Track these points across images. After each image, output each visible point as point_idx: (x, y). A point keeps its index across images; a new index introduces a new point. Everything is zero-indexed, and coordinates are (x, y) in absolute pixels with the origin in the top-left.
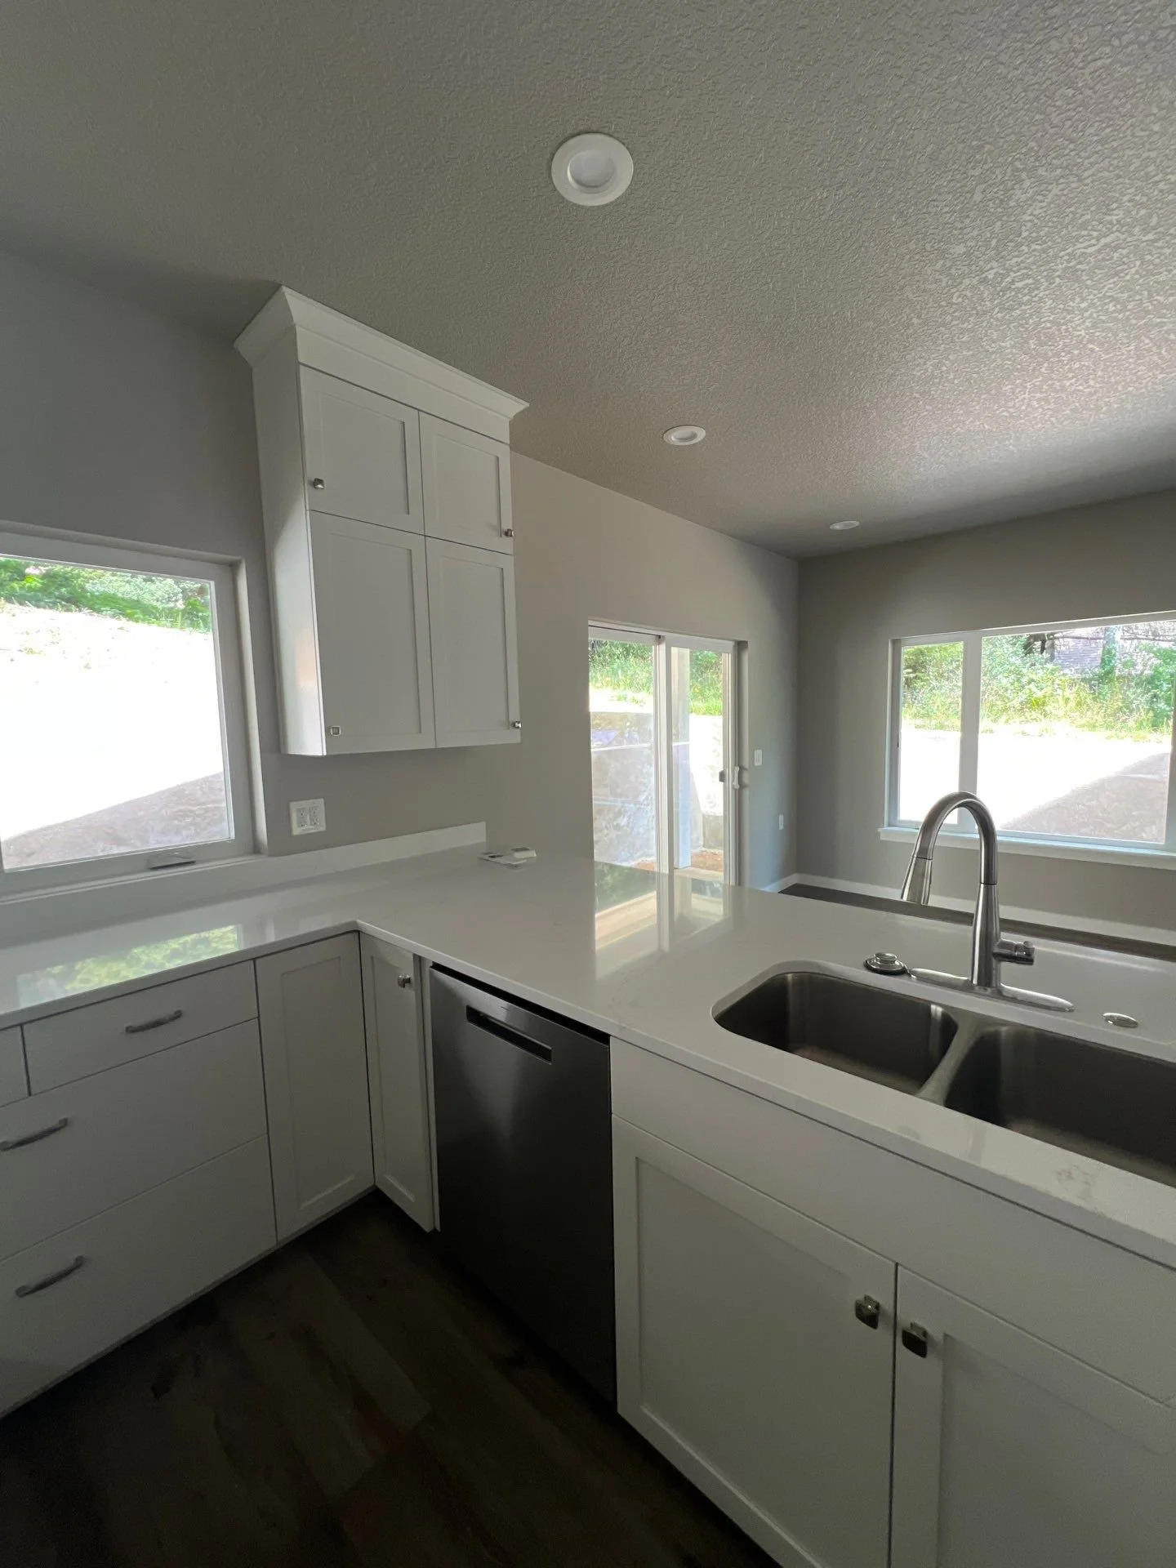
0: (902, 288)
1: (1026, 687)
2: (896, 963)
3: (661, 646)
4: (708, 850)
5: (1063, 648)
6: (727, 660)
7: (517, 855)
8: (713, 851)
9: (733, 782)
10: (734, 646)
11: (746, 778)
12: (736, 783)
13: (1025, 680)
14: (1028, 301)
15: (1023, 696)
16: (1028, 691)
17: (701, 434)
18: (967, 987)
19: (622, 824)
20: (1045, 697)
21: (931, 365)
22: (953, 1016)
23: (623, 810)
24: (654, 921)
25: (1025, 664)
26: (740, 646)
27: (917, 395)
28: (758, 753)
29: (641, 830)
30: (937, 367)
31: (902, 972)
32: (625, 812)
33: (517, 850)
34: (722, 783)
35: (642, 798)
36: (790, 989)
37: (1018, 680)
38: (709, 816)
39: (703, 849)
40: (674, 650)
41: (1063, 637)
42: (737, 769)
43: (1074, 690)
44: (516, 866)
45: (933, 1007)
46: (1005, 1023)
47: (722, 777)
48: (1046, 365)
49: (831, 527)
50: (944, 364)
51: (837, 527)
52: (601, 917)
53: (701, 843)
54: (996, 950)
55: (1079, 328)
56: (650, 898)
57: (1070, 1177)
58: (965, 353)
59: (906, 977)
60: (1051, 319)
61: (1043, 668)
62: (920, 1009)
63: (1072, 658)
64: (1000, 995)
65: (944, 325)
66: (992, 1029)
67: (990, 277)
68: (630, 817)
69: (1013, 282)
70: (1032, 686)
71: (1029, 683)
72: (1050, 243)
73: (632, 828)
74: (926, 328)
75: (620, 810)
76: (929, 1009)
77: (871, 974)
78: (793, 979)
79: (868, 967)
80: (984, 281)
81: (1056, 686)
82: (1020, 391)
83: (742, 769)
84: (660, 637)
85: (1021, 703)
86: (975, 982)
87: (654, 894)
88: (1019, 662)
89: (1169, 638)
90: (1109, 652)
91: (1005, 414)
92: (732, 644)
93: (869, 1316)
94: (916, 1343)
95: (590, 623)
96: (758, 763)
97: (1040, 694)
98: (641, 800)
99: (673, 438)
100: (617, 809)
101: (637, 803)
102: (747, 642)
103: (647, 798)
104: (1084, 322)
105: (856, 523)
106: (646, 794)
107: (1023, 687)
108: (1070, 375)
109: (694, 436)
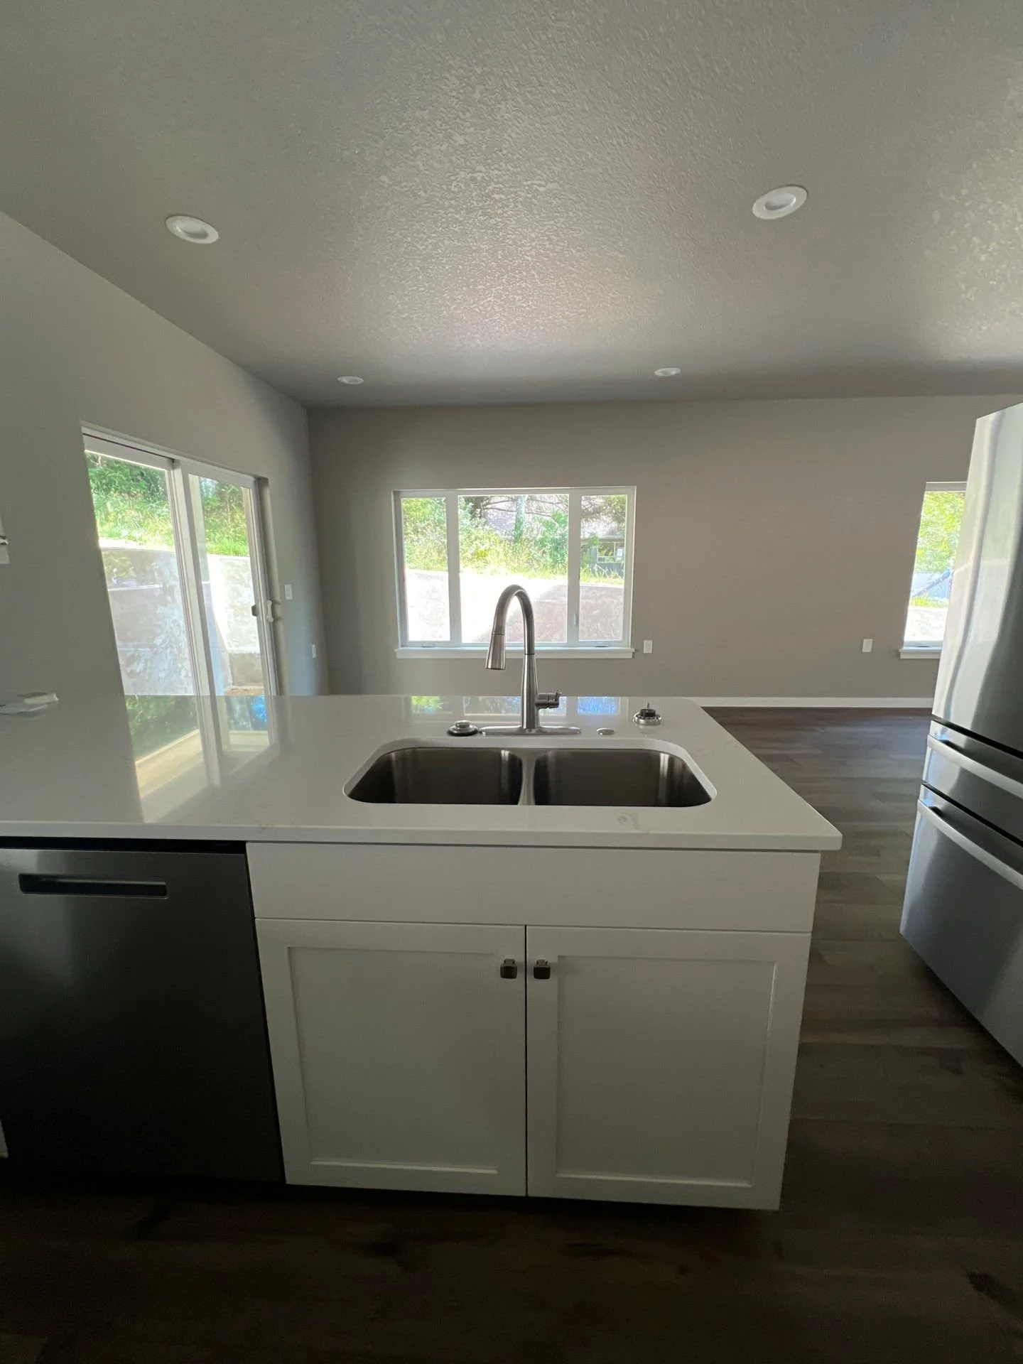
0: (415, 154)
1: (474, 542)
2: (471, 726)
3: (176, 471)
4: (239, 688)
5: (492, 517)
6: (248, 495)
7: (29, 701)
8: (245, 687)
9: (266, 615)
10: (255, 482)
11: (279, 611)
12: (270, 616)
13: (473, 537)
14: (501, 214)
15: (473, 549)
16: (475, 546)
17: (213, 236)
18: (520, 732)
19: (138, 671)
20: (486, 550)
21: (431, 243)
22: (516, 754)
23: (136, 655)
24: (201, 759)
25: (473, 525)
26: (261, 483)
27: (418, 269)
28: (288, 587)
29: (162, 675)
30: (435, 247)
31: (474, 733)
32: (139, 657)
33: (28, 696)
34: (255, 617)
35: (158, 641)
36: (394, 764)
37: (469, 537)
38: (235, 655)
39: (234, 687)
40: (193, 479)
41: (491, 508)
42: (270, 603)
43: (502, 545)
44: (33, 714)
45: (503, 752)
46: (549, 749)
47: (255, 611)
48: (506, 277)
49: (339, 379)
50: (440, 247)
51: (345, 380)
52: (140, 765)
53: (230, 681)
54: (537, 701)
55: (528, 254)
56: (195, 736)
57: (625, 819)
58: (456, 242)
59: (478, 735)
60: (513, 237)
61: (483, 529)
62: (495, 754)
63: (499, 524)
64: (542, 732)
65: (443, 208)
66: (542, 755)
67: (479, 178)
68: (146, 662)
69: (493, 192)
70: (477, 542)
71: (476, 539)
72: (519, 169)
73: (150, 674)
74: (429, 205)
75: (133, 655)
76: (500, 754)
77: (452, 738)
78: (396, 756)
79: (451, 733)
80: (474, 179)
81: (492, 543)
82: (488, 294)
83: (274, 603)
84: (173, 460)
85: (472, 554)
86: (525, 727)
87: (197, 732)
88: (468, 523)
89: (548, 514)
90: (519, 521)
91: (477, 310)
92: (252, 479)
93: (508, 971)
94: (542, 972)
95: (84, 430)
96: (289, 597)
97: (482, 548)
98: (158, 644)
99: (180, 227)
100: (129, 654)
101: (153, 646)
102: (267, 479)
103: (164, 641)
104: (531, 250)
105: (360, 380)
106: (163, 636)
107: (472, 542)
108: (519, 292)
109: (204, 235)
